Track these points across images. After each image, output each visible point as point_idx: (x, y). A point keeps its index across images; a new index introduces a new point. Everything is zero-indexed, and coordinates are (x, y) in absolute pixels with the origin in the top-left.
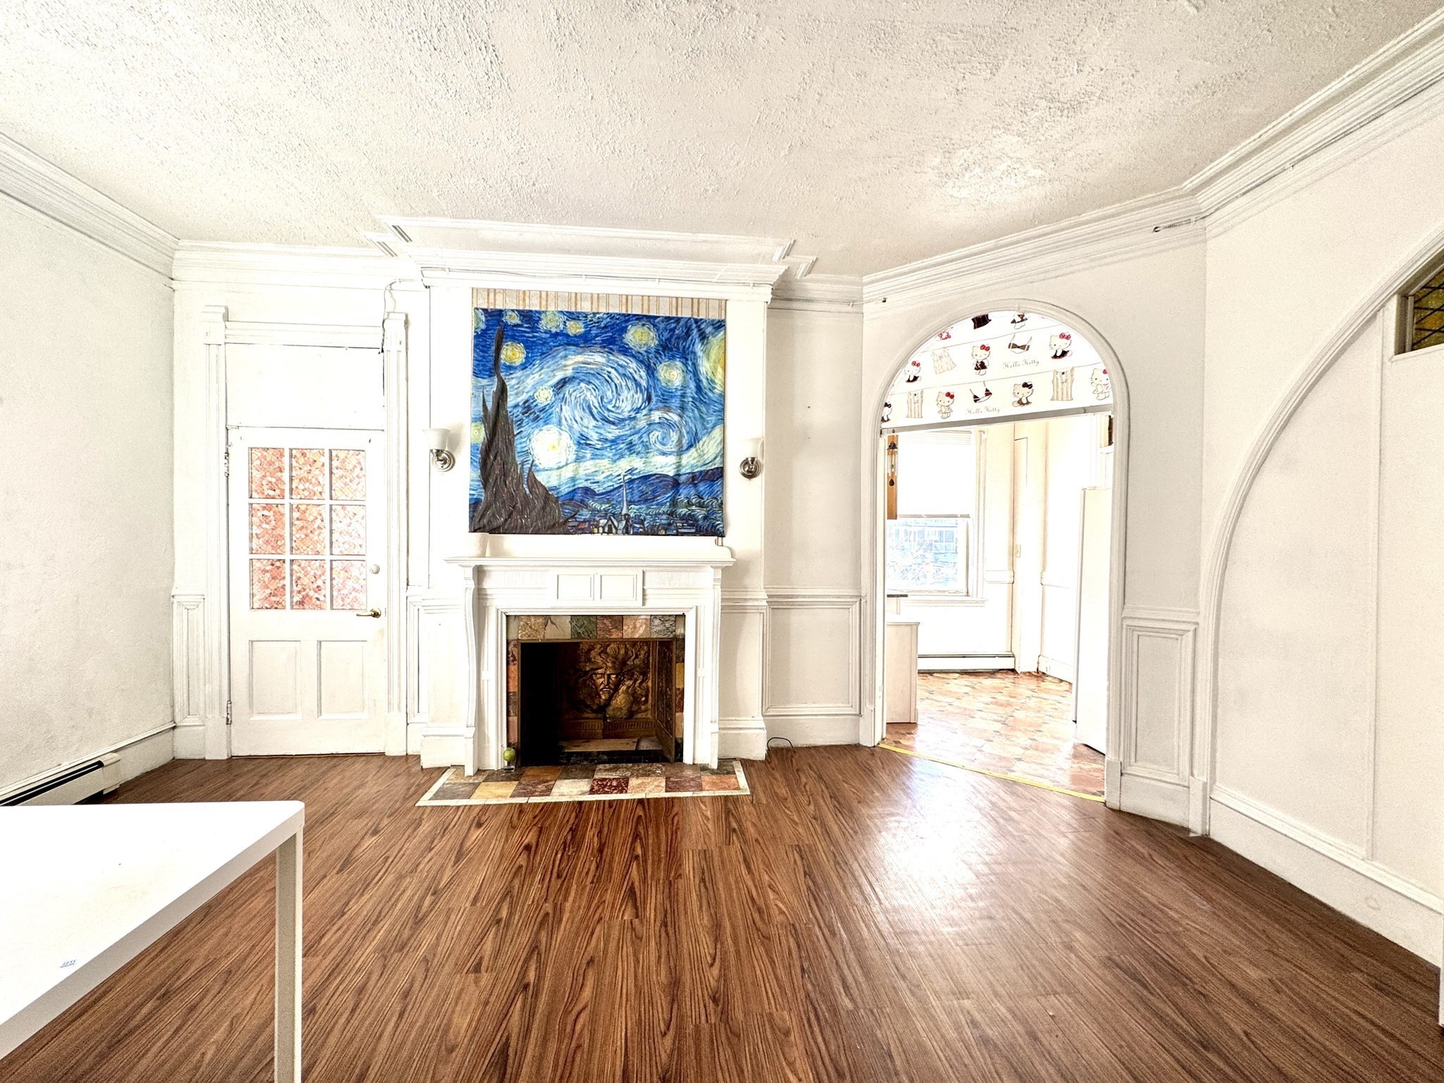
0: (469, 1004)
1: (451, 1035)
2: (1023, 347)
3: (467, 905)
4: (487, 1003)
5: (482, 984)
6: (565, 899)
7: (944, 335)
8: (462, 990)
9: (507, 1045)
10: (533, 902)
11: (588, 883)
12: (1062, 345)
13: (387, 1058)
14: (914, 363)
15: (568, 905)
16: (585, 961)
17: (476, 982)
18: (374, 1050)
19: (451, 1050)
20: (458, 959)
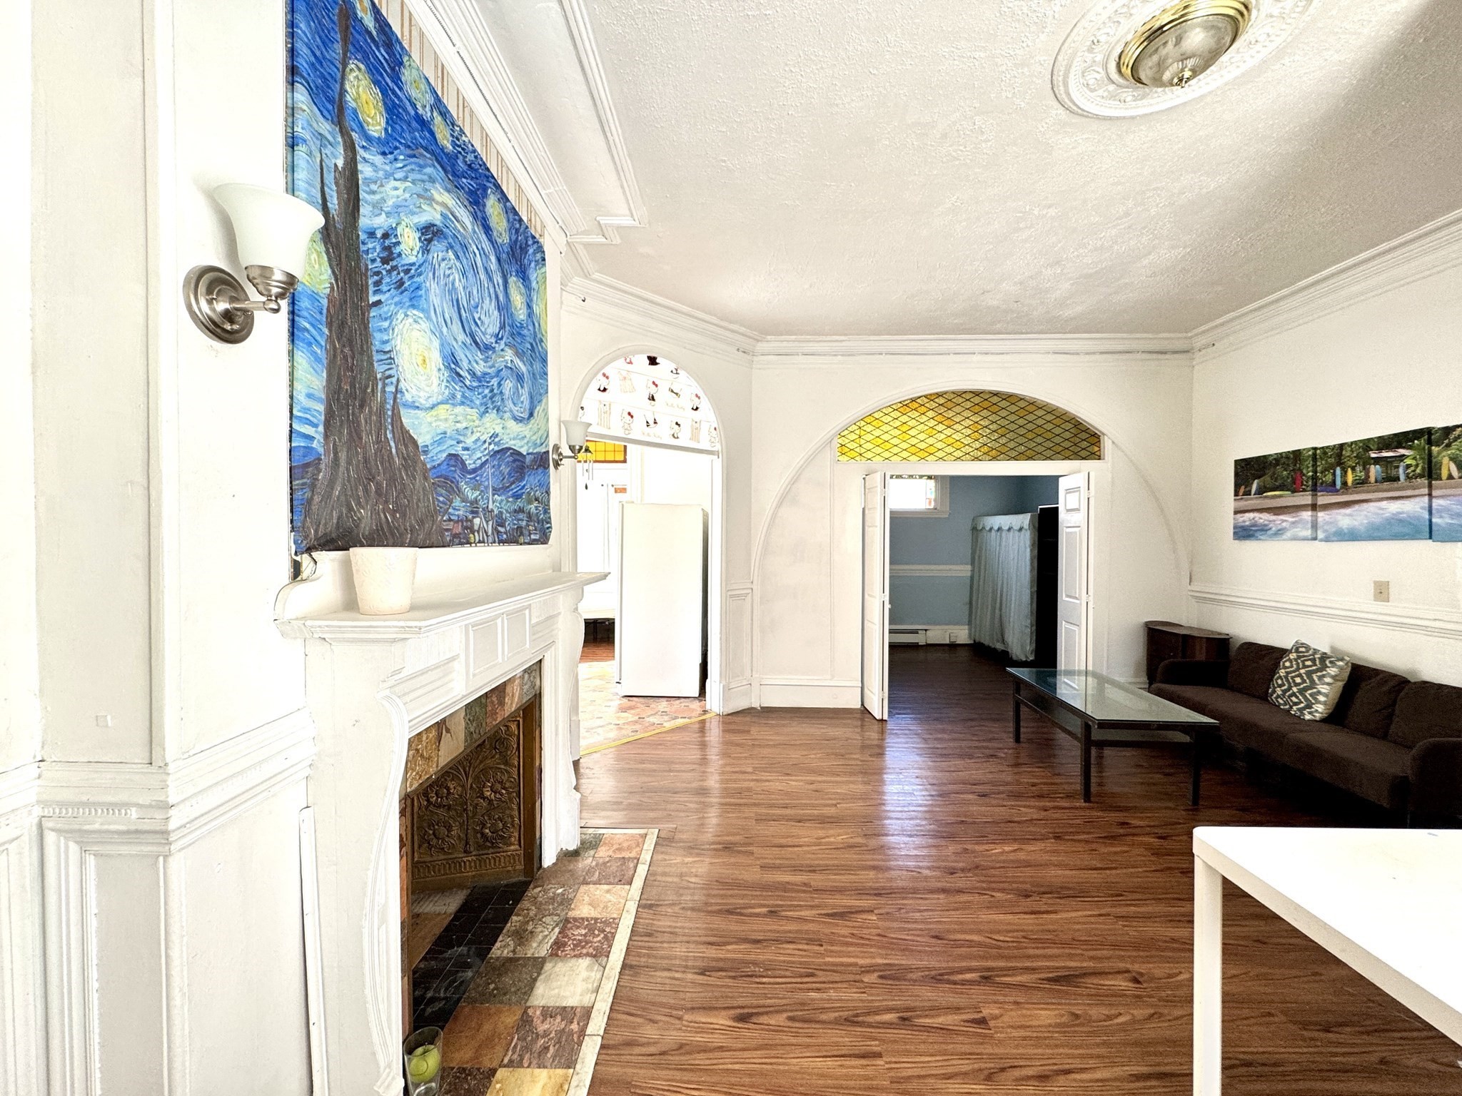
0: (1024, 1016)
1: (1063, 1020)
2: (677, 394)
3: (882, 1063)
4: (1016, 1003)
5: (997, 1012)
6: (856, 965)
7: (628, 361)
8: (1012, 1027)
9: (1049, 980)
10: (864, 993)
11: (822, 948)
12: (696, 403)
13: (1113, 1064)
14: (604, 375)
15: (861, 962)
16: (939, 942)
17: (996, 1018)
18: (1115, 1079)
19: (1077, 1016)
20: (975, 1043)
